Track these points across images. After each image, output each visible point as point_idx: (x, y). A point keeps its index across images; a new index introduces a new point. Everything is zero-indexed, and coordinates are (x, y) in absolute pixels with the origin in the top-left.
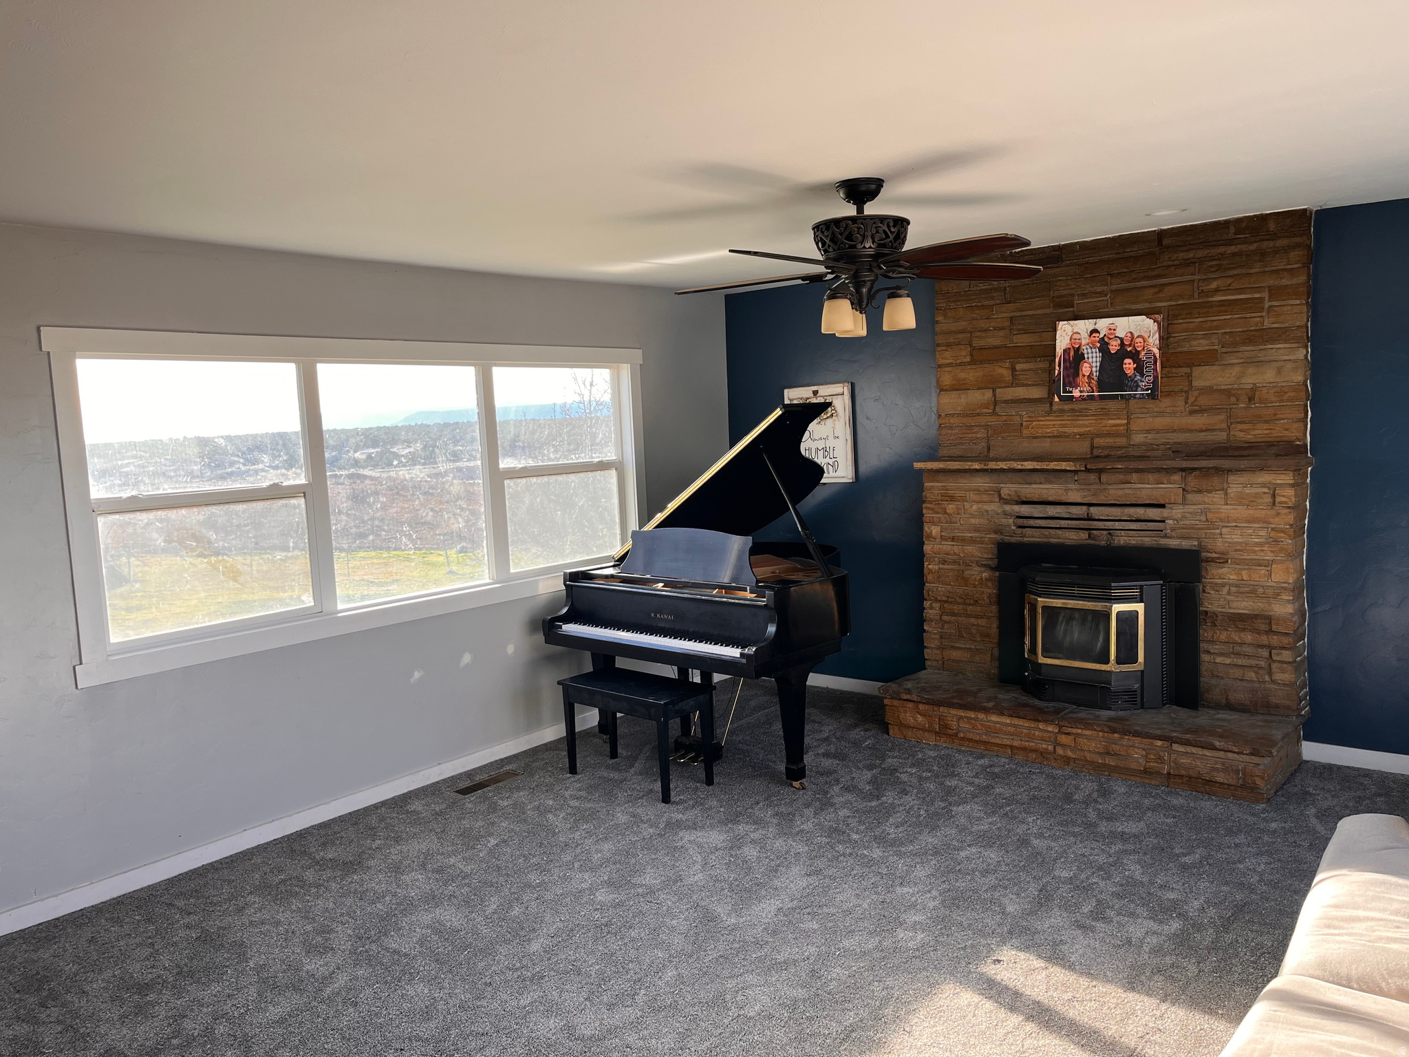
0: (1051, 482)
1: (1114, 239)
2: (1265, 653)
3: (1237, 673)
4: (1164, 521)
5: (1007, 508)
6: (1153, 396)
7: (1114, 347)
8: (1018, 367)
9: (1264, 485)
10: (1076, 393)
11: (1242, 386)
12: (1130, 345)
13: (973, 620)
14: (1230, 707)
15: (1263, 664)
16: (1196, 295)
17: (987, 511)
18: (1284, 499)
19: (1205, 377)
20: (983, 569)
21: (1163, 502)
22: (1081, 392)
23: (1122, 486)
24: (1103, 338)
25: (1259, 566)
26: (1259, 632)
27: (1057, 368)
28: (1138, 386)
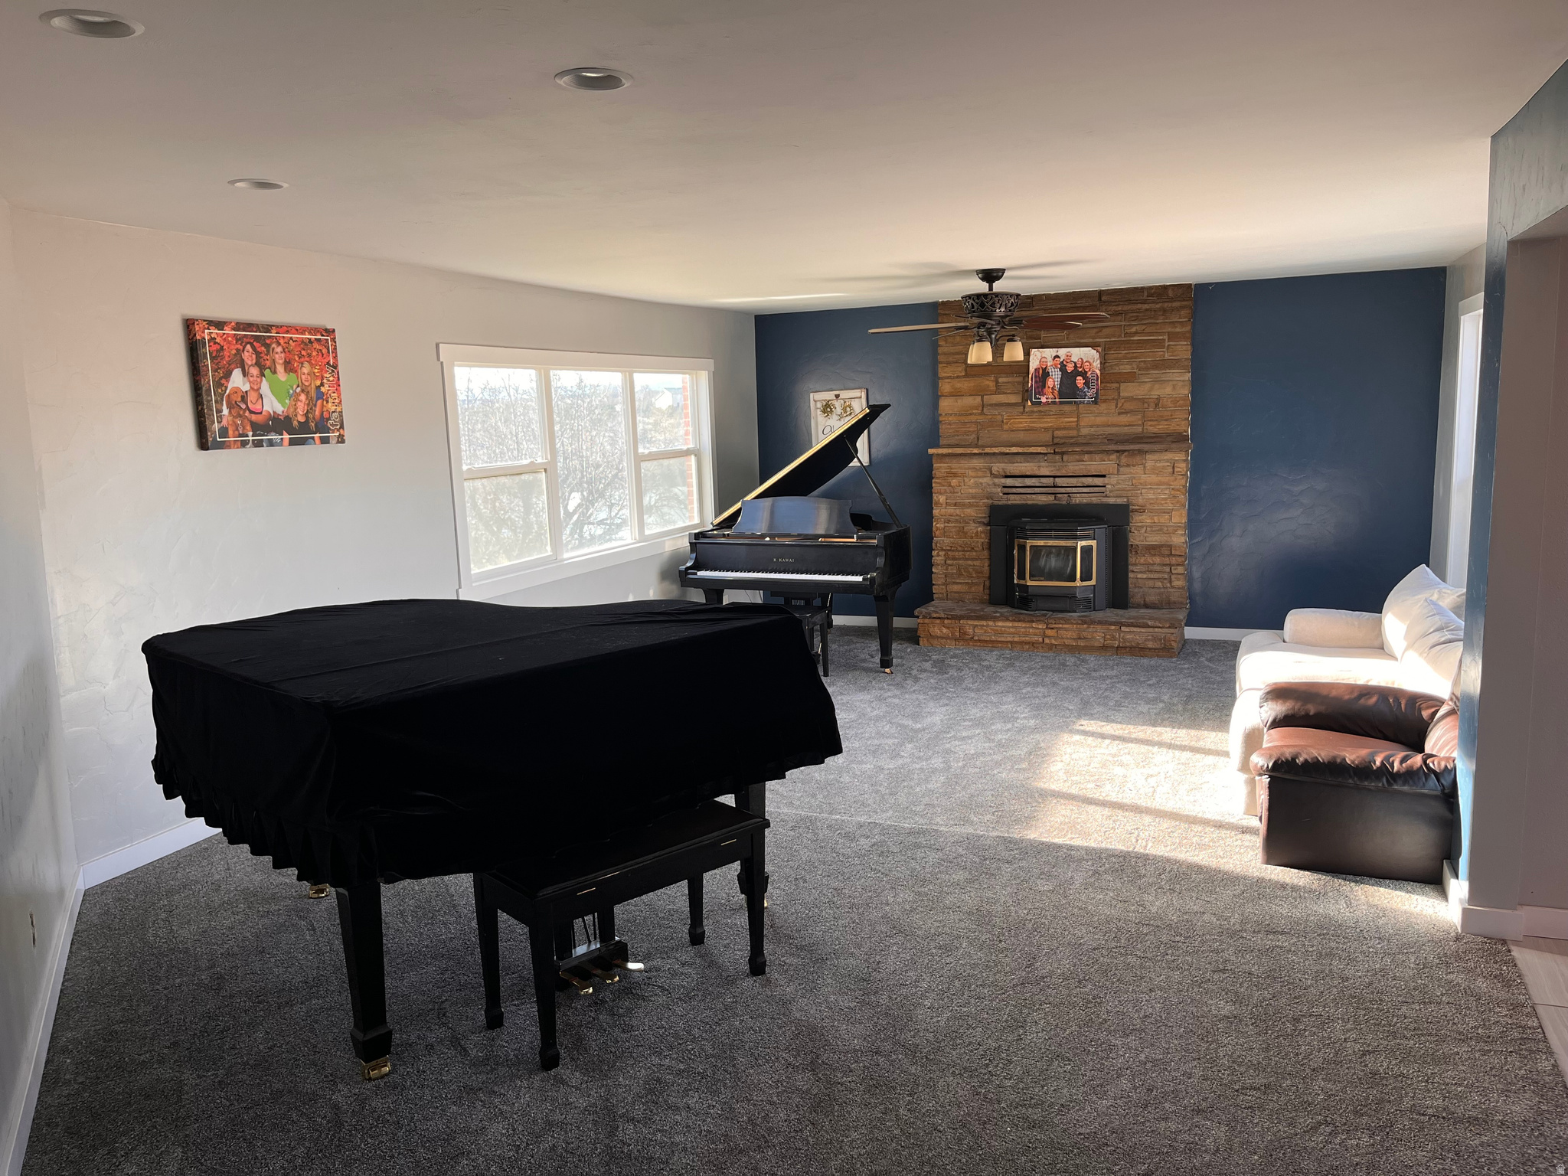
0: (1028, 462)
1: (1069, 293)
2: (1167, 569)
3: (1151, 583)
4: (1105, 486)
5: (996, 480)
6: (1095, 402)
7: (1070, 368)
8: (1000, 380)
9: (1167, 461)
10: (1044, 400)
11: (1151, 397)
12: (1081, 367)
13: (970, 562)
14: (1146, 606)
15: (1166, 576)
16: (1123, 336)
17: (981, 484)
18: (1179, 470)
19: (1129, 390)
20: (977, 525)
21: (1104, 473)
22: (1047, 399)
23: (1078, 463)
24: (1062, 362)
25: (1165, 513)
26: (1163, 556)
27: (1030, 382)
28: (1086, 395)
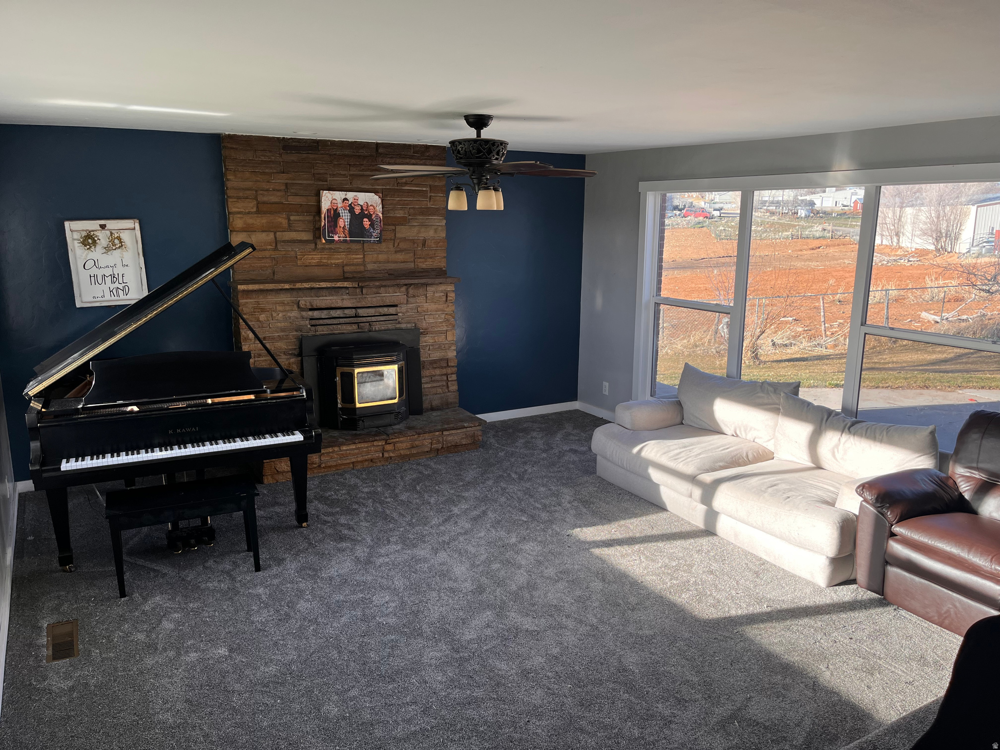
0: (333, 295)
1: (352, 143)
2: (445, 378)
4: (397, 315)
5: (304, 313)
6: (379, 242)
7: (357, 210)
8: (292, 218)
9: (442, 292)
10: (336, 238)
11: (419, 238)
12: (366, 210)
15: (444, 383)
16: (396, 185)
17: (290, 317)
18: (451, 298)
19: (403, 232)
21: (397, 304)
22: (339, 237)
23: (374, 296)
24: (351, 204)
25: (442, 333)
26: (442, 368)
27: (323, 221)
28: (372, 235)
